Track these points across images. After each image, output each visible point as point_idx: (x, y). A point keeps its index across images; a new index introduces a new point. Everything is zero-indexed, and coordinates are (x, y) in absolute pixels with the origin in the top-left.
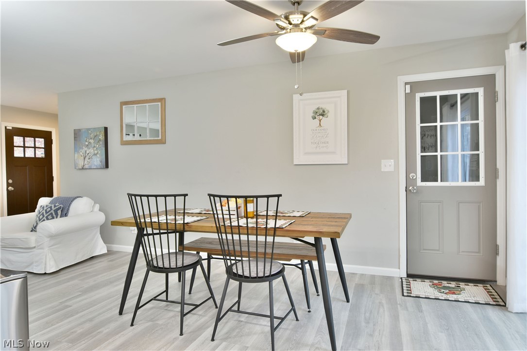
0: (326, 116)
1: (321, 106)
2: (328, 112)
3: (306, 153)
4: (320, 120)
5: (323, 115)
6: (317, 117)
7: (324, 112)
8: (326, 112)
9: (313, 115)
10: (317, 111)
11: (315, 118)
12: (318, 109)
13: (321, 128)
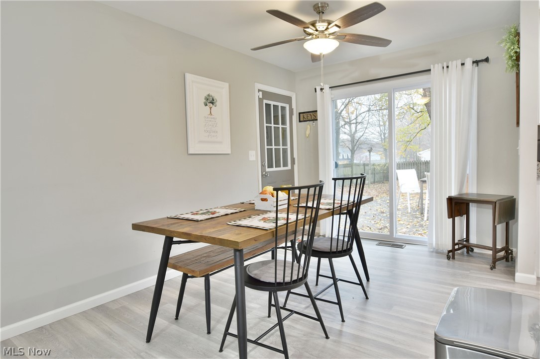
0: (215, 105)
1: (211, 94)
2: (217, 101)
3: (201, 142)
4: (211, 108)
5: (213, 103)
6: (208, 104)
7: (213, 100)
8: (215, 101)
9: (205, 101)
10: (208, 97)
11: (207, 105)
12: (209, 95)
13: (212, 116)
